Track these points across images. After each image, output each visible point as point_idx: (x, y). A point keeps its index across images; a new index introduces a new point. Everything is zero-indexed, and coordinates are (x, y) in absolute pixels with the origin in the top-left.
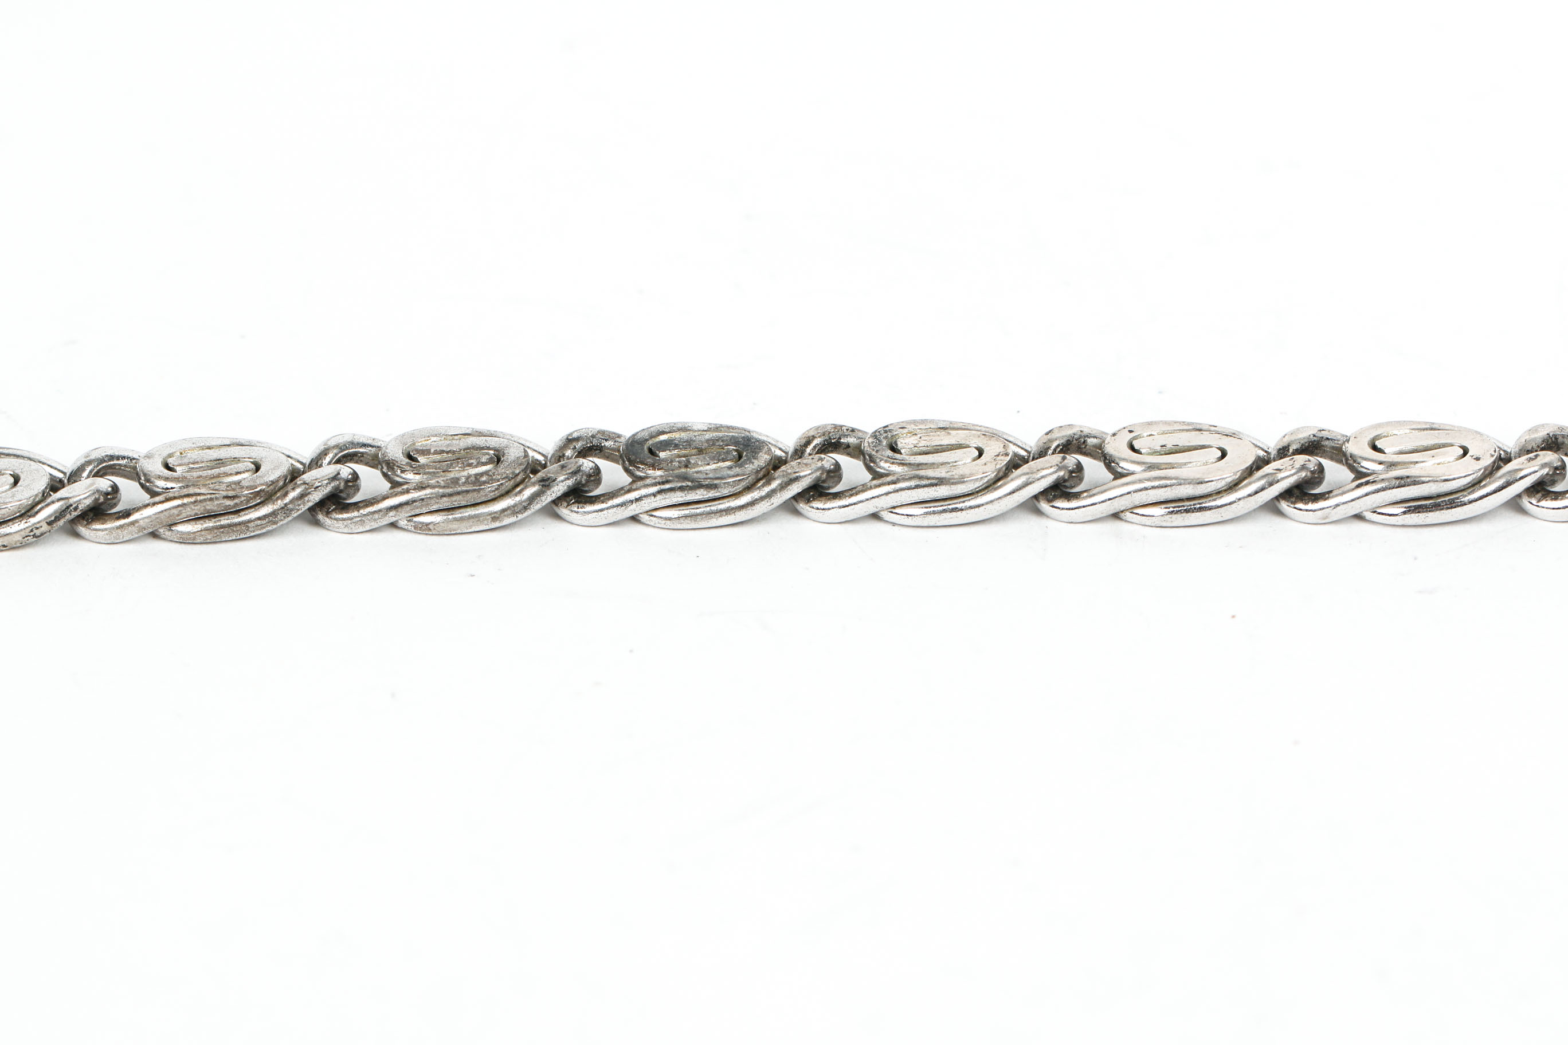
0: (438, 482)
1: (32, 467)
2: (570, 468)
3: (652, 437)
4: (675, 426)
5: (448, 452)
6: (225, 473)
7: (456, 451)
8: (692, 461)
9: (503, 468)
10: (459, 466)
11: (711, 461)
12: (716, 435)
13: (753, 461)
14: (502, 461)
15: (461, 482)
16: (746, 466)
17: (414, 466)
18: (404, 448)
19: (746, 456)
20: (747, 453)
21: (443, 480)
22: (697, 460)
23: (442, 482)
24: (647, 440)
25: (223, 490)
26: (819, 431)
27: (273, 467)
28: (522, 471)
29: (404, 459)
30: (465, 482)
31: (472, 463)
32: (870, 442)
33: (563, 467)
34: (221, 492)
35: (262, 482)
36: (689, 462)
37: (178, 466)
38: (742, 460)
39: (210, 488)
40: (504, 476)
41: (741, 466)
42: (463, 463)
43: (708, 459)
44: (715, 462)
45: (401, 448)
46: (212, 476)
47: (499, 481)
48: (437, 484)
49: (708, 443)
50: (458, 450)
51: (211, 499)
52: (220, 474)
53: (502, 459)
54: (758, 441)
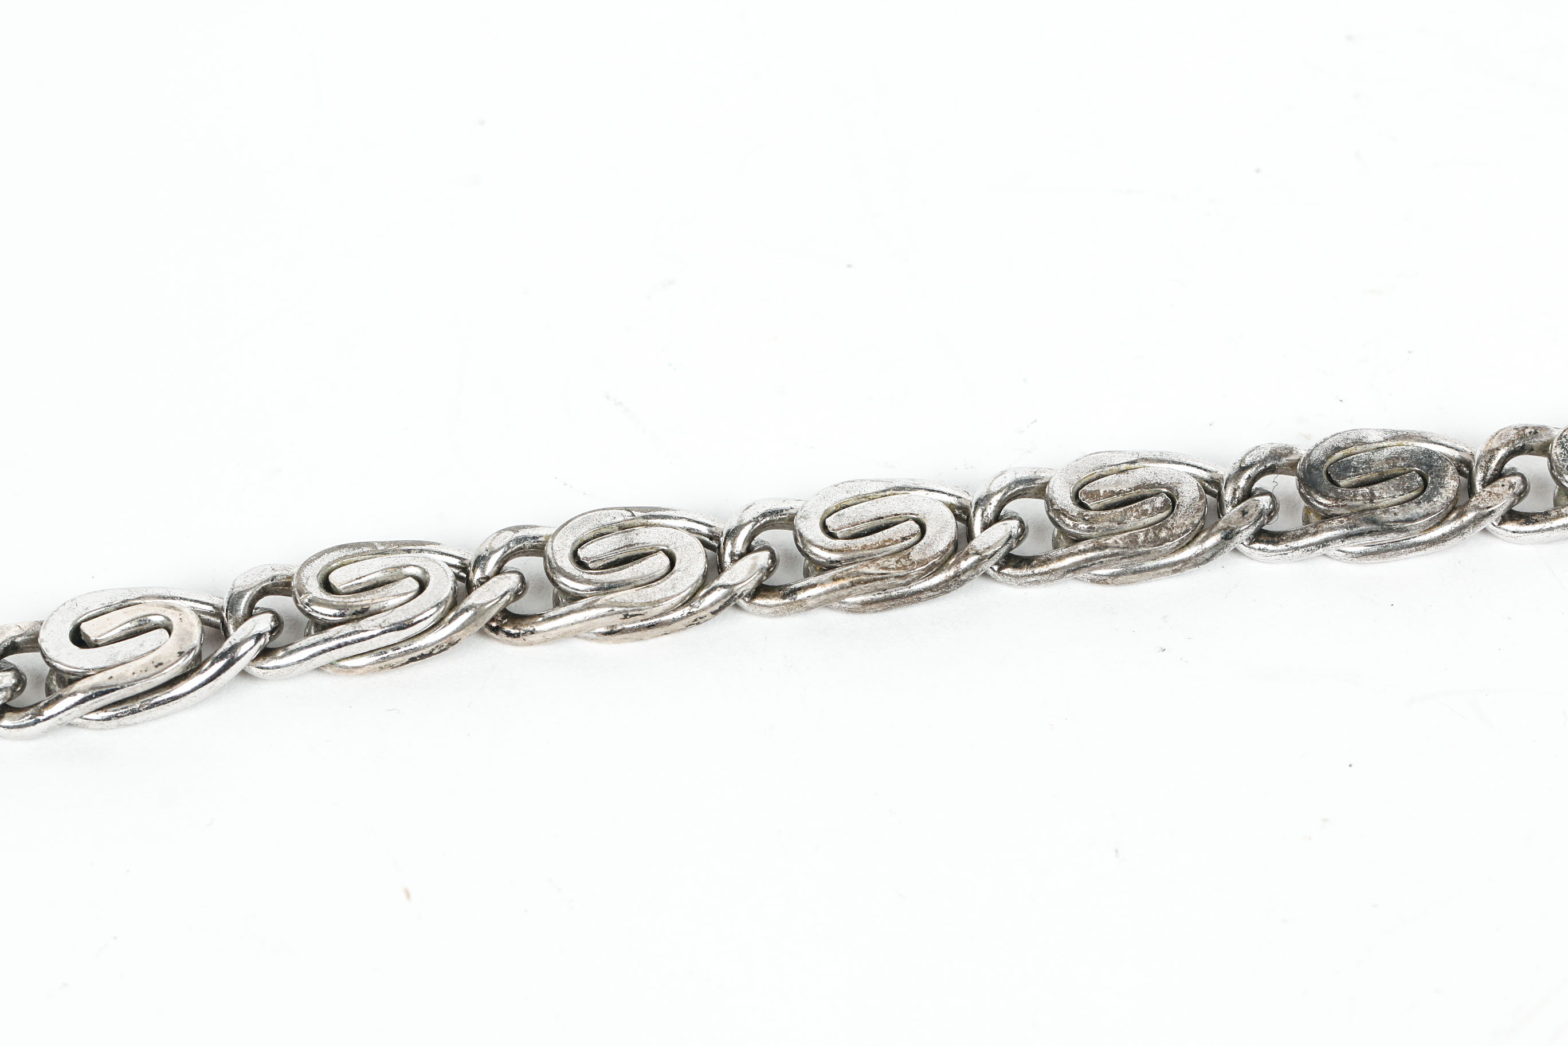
0: (1116, 542)
1: (686, 540)
2: (1252, 515)
3: (1328, 457)
4: (1349, 437)
5: (1118, 494)
6: (890, 540)
7: (1127, 492)
8: (1377, 494)
9: (1180, 517)
10: (1134, 514)
11: (1396, 492)
12: (1395, 450)
13: (1441, 490)
14: (1178, 505)
15: (1140, 540)
16: (1435, 500)
17: (1087, 518)
18: (1071, 490)
19: (1432, 483)
20: (1432, 478)
21: (1121, 539)
22: (1381, 491)
23: (1121, 542)
24: (1323, 462)
25: (893, 569)
26: (1503, 441)
27: (938, 528)
28: (1201, 519)
29: (1074, 507)
30: (1145, 541)
31: (1147, 510)
32: (1558, 453)
33: (1244, 513)
34: (892, 571)
35: (932, 554)
36: (1373, 494)
37: (838, 530)
38: (1428, 489)
39: (878, 564)
40: (1184, 528)
41: (1429, 499)
42: (1137, 511)
43: (1392, 489)
44: (1401, 493)
45: (1068, 490)
46: (877, 545)
47: (1179, 537)
48: (1115, 545)
49: (1388, 464)
50: (1128, 490)
51: (882, 579)
52: (885, 541)
53: (1177, 503)
54: (1440, 458)
